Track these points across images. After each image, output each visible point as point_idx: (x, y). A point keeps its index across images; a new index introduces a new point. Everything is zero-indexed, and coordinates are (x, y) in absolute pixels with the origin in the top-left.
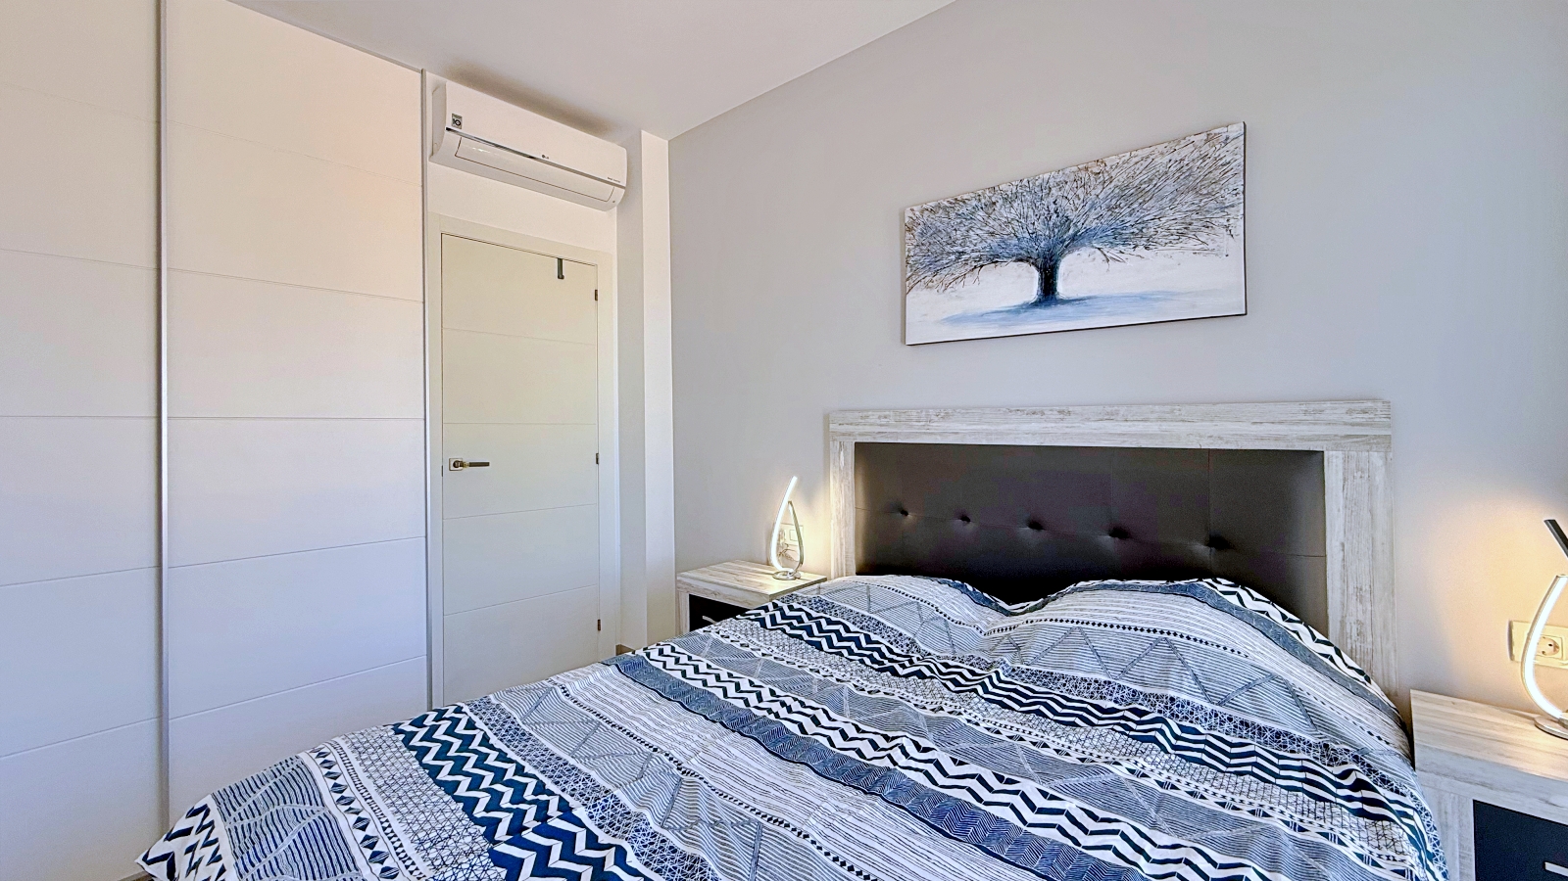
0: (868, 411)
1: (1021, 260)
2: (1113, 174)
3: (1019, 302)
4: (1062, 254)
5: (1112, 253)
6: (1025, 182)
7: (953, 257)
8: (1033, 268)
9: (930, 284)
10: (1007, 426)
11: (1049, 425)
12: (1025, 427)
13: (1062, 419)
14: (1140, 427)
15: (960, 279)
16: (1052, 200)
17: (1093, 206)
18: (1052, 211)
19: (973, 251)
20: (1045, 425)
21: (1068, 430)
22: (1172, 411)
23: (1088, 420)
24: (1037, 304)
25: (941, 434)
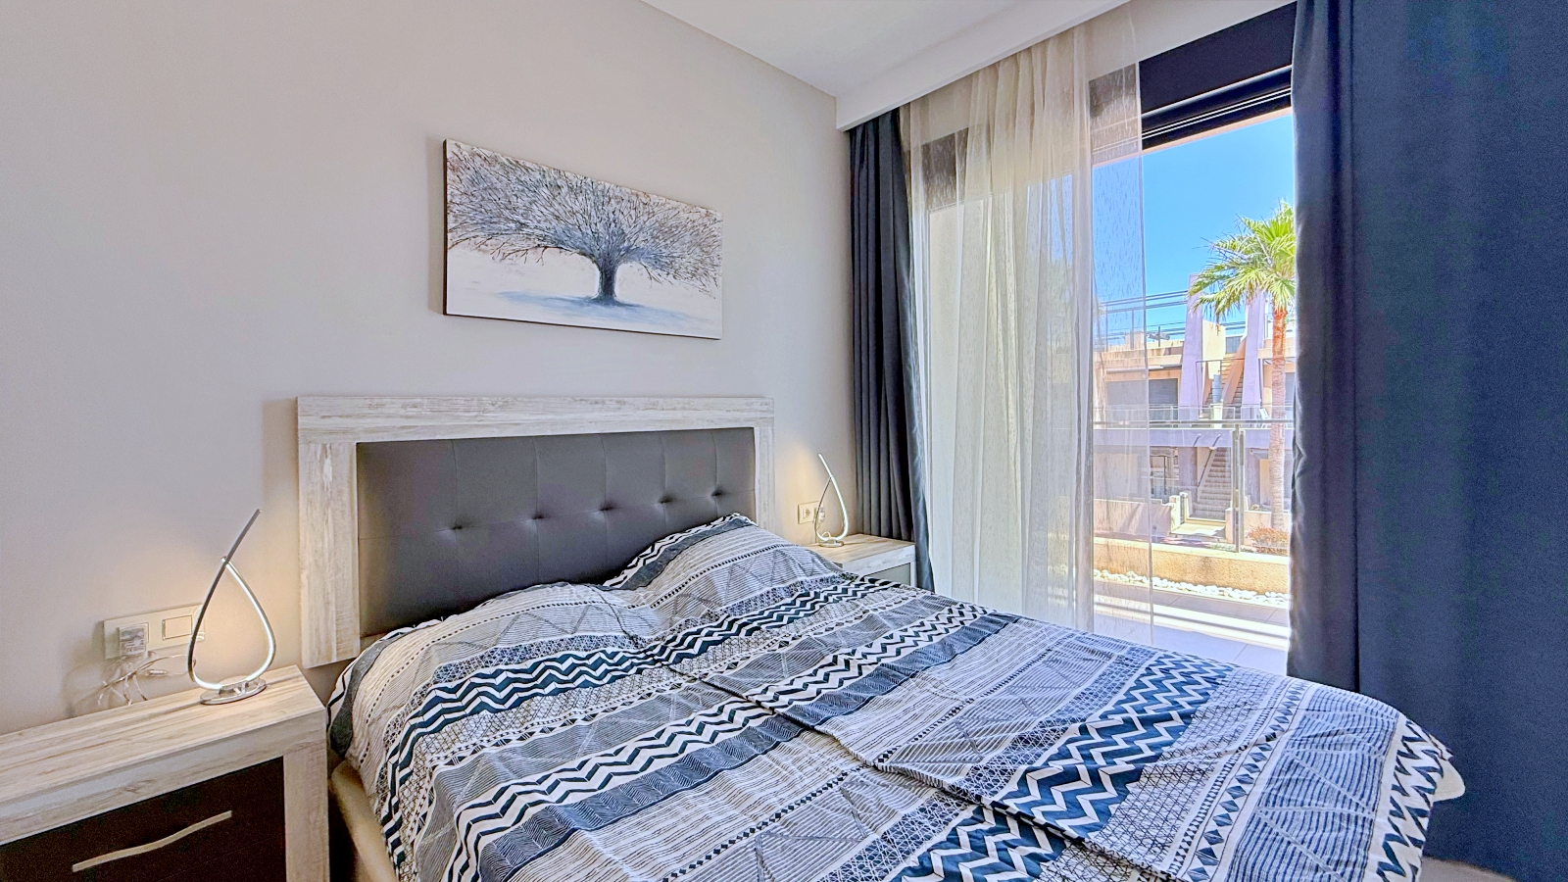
0: (381, 396)
1: (585, 255)
2: (656, 209)
3: (583, 295)
4: (618, 261)
5: (654, 273)
6: (589, 180)
7: (513, 225)
8: (595, 265)
9: (483, 247)
10: (572, 416)
11: (609, 414)
12: (588, 416)
13: (619, 408)
14: (671, 415)
15: (521, 253)
16: (611, 209)
17: (641, 229)
18: (611, 220)
19: (536, 227)
20: (605, 414)
21: (624, 418)
22: (689, 403)
23: (638, 409)
24: (597, 301)
25: (497, 426)
